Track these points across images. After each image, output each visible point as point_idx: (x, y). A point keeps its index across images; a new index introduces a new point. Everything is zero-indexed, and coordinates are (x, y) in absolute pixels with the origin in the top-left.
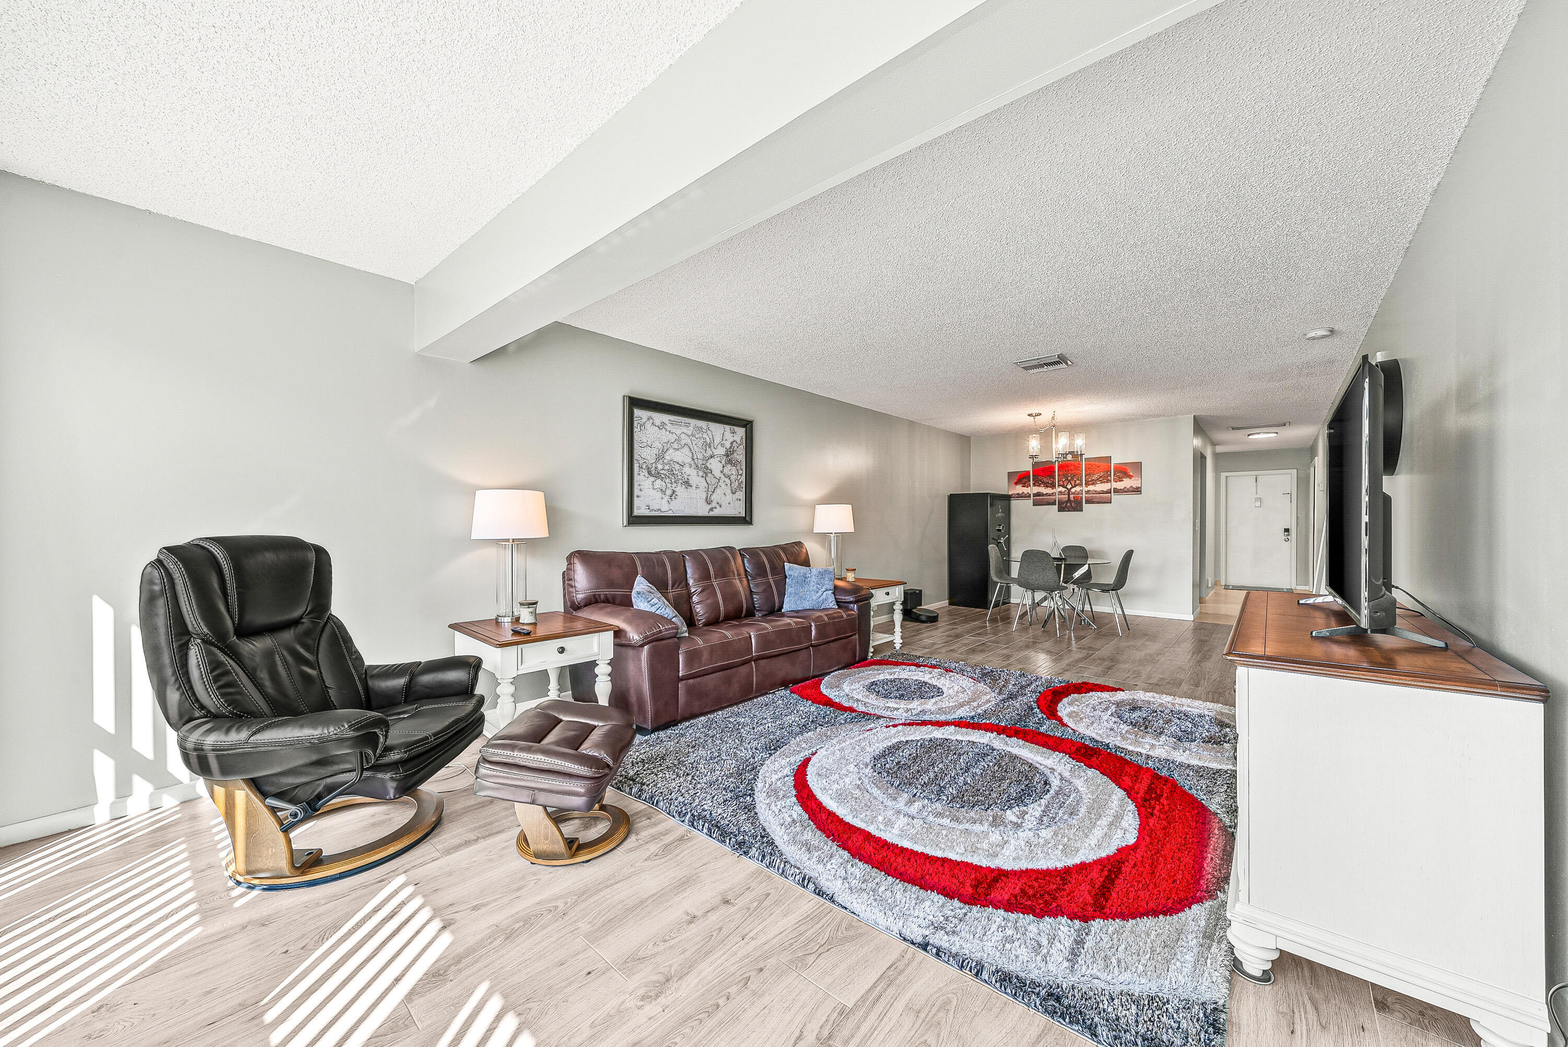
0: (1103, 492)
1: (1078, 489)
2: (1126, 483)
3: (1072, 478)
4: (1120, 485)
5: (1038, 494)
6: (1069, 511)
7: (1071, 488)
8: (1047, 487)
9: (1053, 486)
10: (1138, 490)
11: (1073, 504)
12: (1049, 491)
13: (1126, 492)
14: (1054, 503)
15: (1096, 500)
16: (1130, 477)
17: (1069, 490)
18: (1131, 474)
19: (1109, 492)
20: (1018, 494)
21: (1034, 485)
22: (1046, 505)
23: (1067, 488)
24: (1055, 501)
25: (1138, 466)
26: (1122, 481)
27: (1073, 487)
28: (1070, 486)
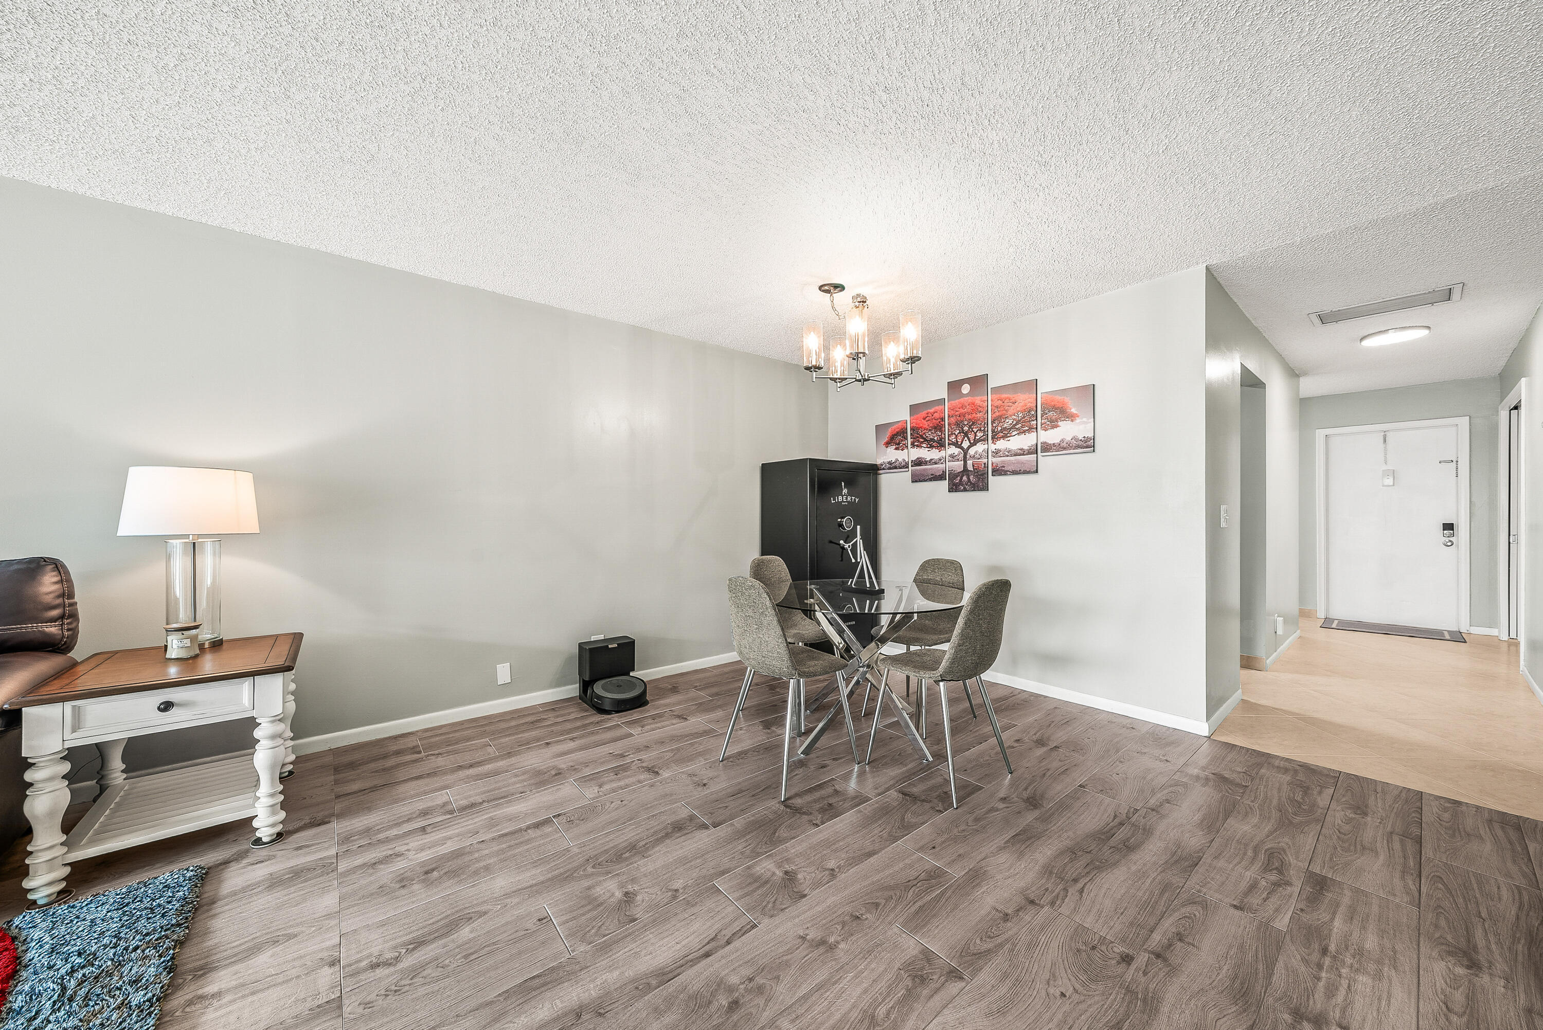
0: (1022, 452)
1: (980, 448)
2: (1065, 431)
3: (970, 427)
4: (1051, 436)
5: (919, 462)
6: (965, 490)
7: (969, 448)
8: (932, 447)
9: (941, 445)
10: (1088, 445)
11: (971, 477)
12: (934, 454)
13: (1064, 449)
14: (941, 477)
15: (1010, 468)
16: (1072, 417)
17: (966, 452)
18: (1074, 411)
19: (1034, 451)
20: (890, 463)
21: (913, 445)
22: (931, 480)
23: (962, 448)
24: (944, 472)
25: (1090, 391)
26: (1057, 426)
27: (971, 445)
28: (966, 444)
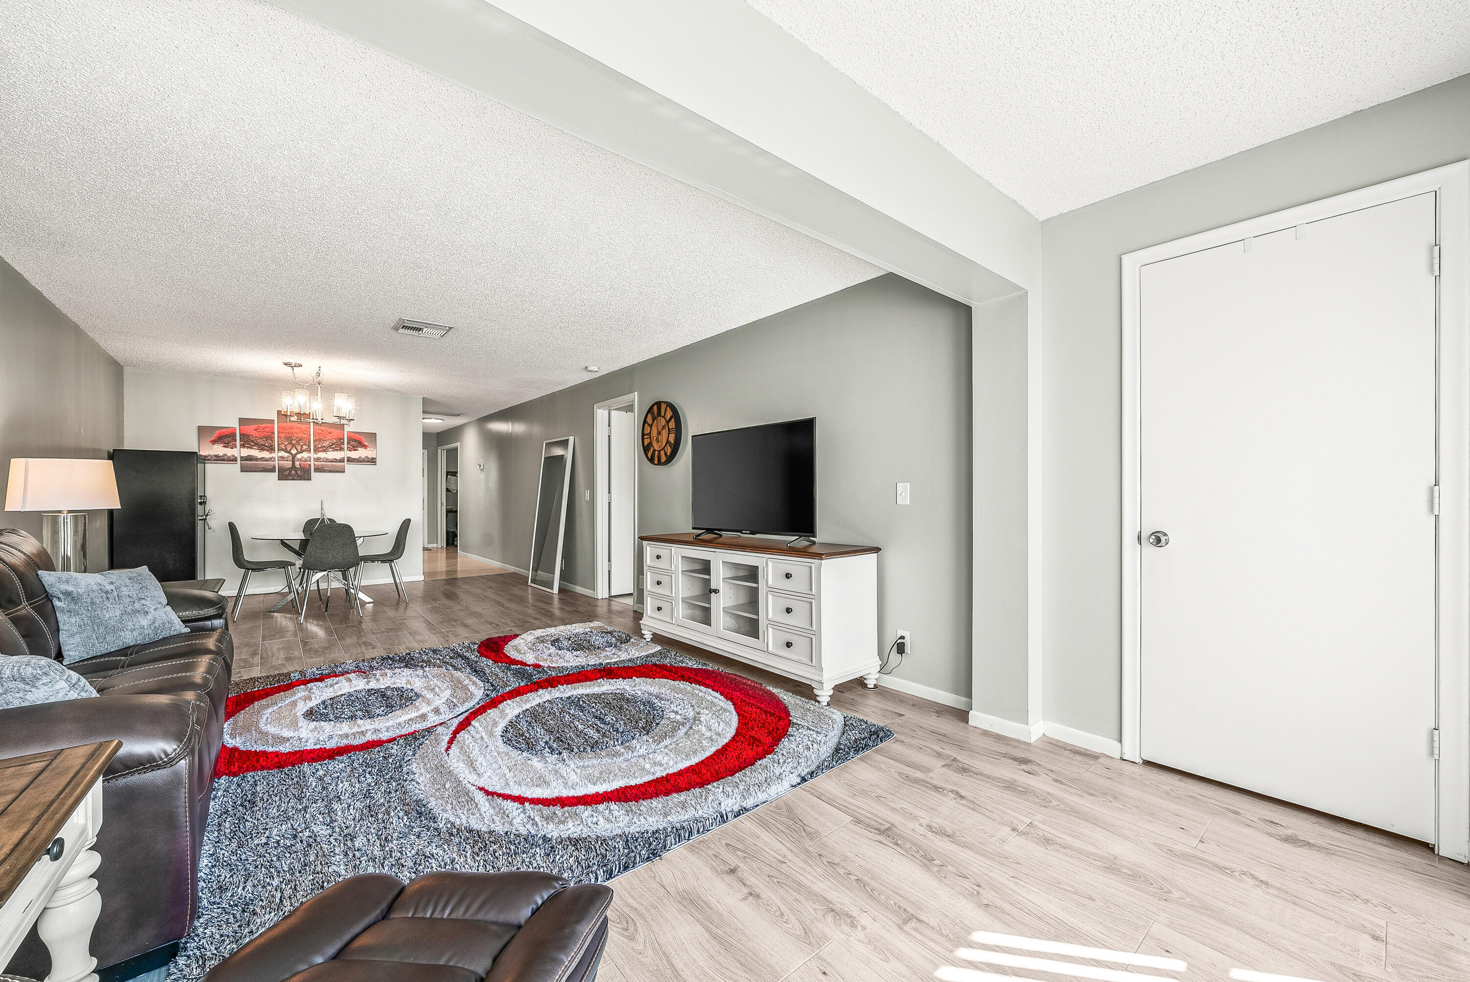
0: (336, 461)
1: (305, 455)
2: (361, 453)
3: (297, 442)
4: (354, 455)
5: (249, 458)
6: (293, 479)
7: (296, 454)
8: (264, 450)
9: (271, 449)
10: (373, 461)
11: (299, 472)
12: (266, 454)
13: (361, 462)
14: (272, 470)
15: (327, 469)
16: (365, 447)
17: (294, 456)
18: (366, 443)
19: (342, 460)
20: (215, 456)
21: (242, 446)
22: (262, 471)
23: (291, 454)
24: (275, 467)
25: (373, 436)
26: (357, 450)
27: (298, 453)
28: (294, 452)
